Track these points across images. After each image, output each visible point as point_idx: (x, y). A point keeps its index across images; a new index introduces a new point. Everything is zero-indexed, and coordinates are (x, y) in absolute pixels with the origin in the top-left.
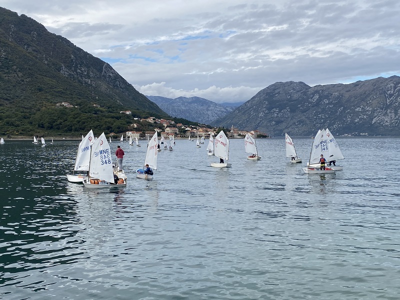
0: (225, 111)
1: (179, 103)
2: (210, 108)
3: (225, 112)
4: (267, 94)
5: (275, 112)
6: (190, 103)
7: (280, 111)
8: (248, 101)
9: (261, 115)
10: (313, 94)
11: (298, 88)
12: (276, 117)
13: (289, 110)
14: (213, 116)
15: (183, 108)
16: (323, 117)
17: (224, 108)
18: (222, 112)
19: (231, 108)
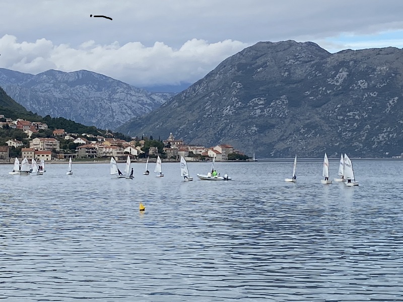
0: (149, 101)
1: (47, 85)
2: (117, 96)
3: (149, 105)
5: (257, 105)
6: (72, 84)
7: (267, 105)
8: (200, 82)
9: (227, 111)
10: (337, 68)
11: (303, 55)
12: (260, 116)
13: (286, 102)
14: (123, 114)
15: (57, 95)
16: (357, 117)
17: (147, 96)
18: (143, 104)
19: (163, 96)
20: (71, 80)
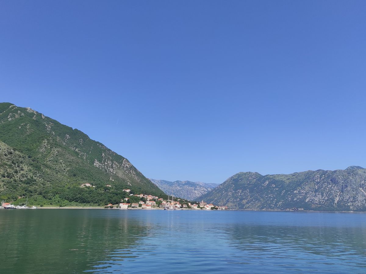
0: (207, 190)
1: (176, 185)
2: (197, 189)
3: (207, 191)
4: (234, 180)
5: (239, 192)
6: (184, 185)
7: (242, 192)
8: (221, 185)
9: (230, 194)
10: (264, 181)
11: (254, 176)
12: (240, 195)
13: (249, 191)
14: (198, 194)
15: (179, 188)
16: (272, 196)
17: (206, 188)
18: (205, 191)
19: (211, 189)
20: (183, 183)
